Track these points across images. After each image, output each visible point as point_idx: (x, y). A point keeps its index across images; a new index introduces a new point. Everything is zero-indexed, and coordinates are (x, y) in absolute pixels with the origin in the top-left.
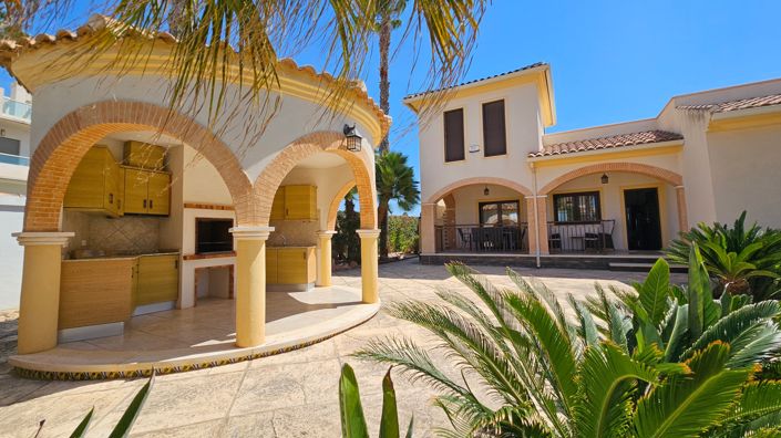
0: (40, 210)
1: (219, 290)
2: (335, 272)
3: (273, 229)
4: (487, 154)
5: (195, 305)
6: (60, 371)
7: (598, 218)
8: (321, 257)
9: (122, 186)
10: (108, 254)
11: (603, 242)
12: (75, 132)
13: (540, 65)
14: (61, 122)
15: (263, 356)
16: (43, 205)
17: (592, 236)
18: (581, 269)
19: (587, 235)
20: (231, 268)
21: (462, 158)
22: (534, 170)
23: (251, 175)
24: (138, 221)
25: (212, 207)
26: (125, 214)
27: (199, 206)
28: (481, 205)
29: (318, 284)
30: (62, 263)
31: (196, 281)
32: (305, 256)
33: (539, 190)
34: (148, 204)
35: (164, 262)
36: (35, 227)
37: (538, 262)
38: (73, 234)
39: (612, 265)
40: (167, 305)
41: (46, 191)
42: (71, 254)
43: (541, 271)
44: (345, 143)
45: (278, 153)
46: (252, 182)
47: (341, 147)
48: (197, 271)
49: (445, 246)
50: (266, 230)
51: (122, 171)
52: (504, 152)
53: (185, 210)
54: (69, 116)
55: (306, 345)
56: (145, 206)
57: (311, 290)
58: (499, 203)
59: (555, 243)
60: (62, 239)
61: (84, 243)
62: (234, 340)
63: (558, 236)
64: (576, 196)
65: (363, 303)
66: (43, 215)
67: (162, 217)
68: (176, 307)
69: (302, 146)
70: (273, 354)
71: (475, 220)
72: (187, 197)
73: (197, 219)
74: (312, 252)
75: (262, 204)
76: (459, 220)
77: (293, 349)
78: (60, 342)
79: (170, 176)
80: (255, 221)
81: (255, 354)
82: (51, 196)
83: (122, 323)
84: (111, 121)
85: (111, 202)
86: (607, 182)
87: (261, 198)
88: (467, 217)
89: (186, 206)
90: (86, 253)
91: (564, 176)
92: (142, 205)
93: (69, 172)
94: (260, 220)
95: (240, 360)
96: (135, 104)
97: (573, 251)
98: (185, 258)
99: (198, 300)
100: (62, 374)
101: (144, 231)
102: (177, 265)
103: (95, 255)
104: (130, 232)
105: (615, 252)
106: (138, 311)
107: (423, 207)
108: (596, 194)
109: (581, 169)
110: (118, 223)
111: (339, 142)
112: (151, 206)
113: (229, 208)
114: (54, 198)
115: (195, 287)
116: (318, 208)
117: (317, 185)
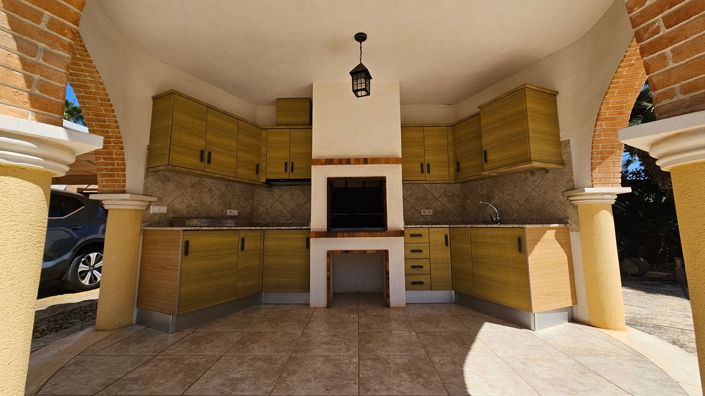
5: (329, 306)
20: (384, 254)
26: (268, 181)
27: (330, 162)
31: (328, 270)
32: (521, 245)
48: (330, 254)
53: (313, 167)
56: (286, 170)
73: (329, 180)
92: (283, 169)
98: (314, 235)
102: (307, 244)
112: (292, 170)
113: (376, 161)
114: (114, 156)
115: (328, 278)
116: (563, 137)
117: (558, 88)
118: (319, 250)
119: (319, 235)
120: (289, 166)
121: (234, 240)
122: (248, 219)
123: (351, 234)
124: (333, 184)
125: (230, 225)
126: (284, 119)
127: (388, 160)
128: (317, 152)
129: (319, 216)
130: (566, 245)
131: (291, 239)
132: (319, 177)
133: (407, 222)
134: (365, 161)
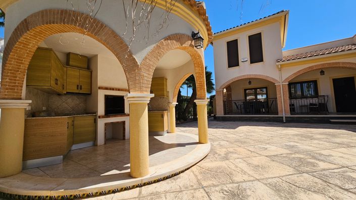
0: (9, 85)
1: (117, 134)
2: (178, 125)
3: (153, 95)
4: (252, 62)
5: (105, 144)
6: (15, 193)
7: (316, 95)
8: (170, 117)
9: (65, 77)
10: (57, 114)
11: (322, 108)
12: (26, 32)
13: (283, 11)
14: (18, 27)
15: (149, 183)
16: (11, 83)
17: (315, 105)
18: (311, 123)
19: (311, 104)
20: (124, 123)
21: (237, 65)
22: (280, 70)
23: (139, 58)
24: (75, 97)
25: (113, 89)
26: (67, 93)
27: (107, 89)
28: (245, 90)
29: (169, 131)
30: (25, 120)
31: (105, 130)
32: (162, 116)
33: (283, 80)
34: (79, 87)
35: (88, 119)
36: (6, 97)
37: (284, 119)
38: (30, 101)
39: (332, 120)
40: (90, 144)
41: (13, 73)
42: (32, 114)
43: (286, 124)
44: (193, 43)
45: (154, 45)
46: (139, 63)
47: (191, 45)
48: (106, 124)
49: (227, 112)
50: (148, 96)
51: (65, 69)
52: (262, 60)
53: (99, 90)
54: (22, 22)
55: (176, 175)
56: (78, 89)
57: (166, 135)
58: (256, 89)
59: (292, 109)
60: (25, 104)
61: (44, 108)
62: (129, 171)
63: (293, 105)
64: (302, 83)
65: (200, 143)
66: (11, 89)
67: (87, 95)
68: (95, 145)
69: (169, 41)
70: (155, 182)
71: (242, 98)
72: (100, 84)
73: (106, 96)
74: (165, 113)
75: (146, 78)
76: (234, 98)
77: (167, 178)
78: (24, 169)
79: (91, 72)
80: (141, 89)
81: (143, 182)
82: (16, 77)
83: (62, 156)
84: (47, 23)
85: (57, 84)
86: (324, 74)
87: (145, 75)
88: (238, 96)
89: (100, 88)
90: (42, 114)
91: (299, 72)
92: (76, 88)
93: (27, 62)
94: (144, 89)
95: (134, 187)
96: (62, 11)
97: (302, 113)
98: (99, 117)
99: (107, 140)
100: (16, 195)
101: (78, 103)
102: (95, 121)
103: (49, 115)
104: (70, 103)
105: (329, 113)
106: (74, 147)
107: (216, 92)
108: (315, 82)
109: (310, 67)
110: (64, 98)
111: (190, 42)
112: (81, 89)
113: (122, 90)
114: (18, 78)
115: (105, 133)
116: (168, 90)
117: (167, 78)
118: (101, 123)
119: (103, 117)
129: (101, 109)
130: (168, 116)
134: (119, 90)
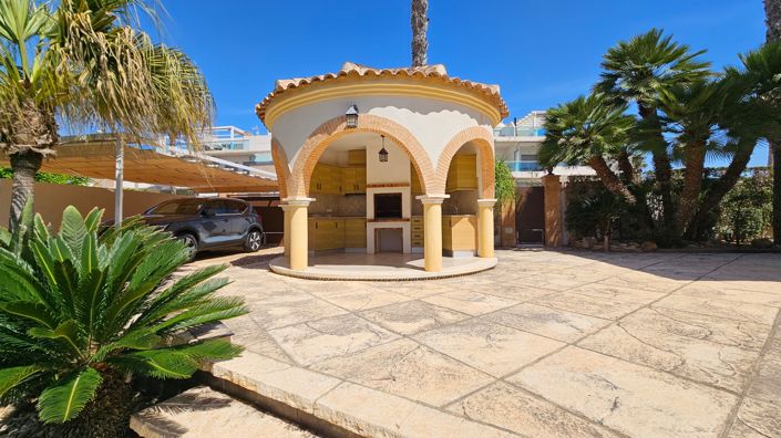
5: (375, 253)
26: (347, 195)
27: (375, 186)
31: (375, 236)
48: (376, 230)
53: (368, 189)
56: (355, 189)
57: (461, 257)
73: (375, 195)
98: (368, 221)
112: (358, 189)
113: (396, 185)
115: (375, 240)
118: (371, 227)
119: (371, 221)
120: (356, 187)
121: (332, 223)
122: (337, 214)
123: (385, 221)
124: (377, 197)
125: (330, 217)
126: (354, 162)
127: (404, 185)
128: (369, 181)
129: (370, 213)
130: (475, 224)
131: (358, 223)
132: (370, 194)
133: (413, 214)
134: (392, 185)
